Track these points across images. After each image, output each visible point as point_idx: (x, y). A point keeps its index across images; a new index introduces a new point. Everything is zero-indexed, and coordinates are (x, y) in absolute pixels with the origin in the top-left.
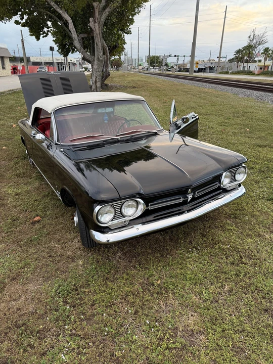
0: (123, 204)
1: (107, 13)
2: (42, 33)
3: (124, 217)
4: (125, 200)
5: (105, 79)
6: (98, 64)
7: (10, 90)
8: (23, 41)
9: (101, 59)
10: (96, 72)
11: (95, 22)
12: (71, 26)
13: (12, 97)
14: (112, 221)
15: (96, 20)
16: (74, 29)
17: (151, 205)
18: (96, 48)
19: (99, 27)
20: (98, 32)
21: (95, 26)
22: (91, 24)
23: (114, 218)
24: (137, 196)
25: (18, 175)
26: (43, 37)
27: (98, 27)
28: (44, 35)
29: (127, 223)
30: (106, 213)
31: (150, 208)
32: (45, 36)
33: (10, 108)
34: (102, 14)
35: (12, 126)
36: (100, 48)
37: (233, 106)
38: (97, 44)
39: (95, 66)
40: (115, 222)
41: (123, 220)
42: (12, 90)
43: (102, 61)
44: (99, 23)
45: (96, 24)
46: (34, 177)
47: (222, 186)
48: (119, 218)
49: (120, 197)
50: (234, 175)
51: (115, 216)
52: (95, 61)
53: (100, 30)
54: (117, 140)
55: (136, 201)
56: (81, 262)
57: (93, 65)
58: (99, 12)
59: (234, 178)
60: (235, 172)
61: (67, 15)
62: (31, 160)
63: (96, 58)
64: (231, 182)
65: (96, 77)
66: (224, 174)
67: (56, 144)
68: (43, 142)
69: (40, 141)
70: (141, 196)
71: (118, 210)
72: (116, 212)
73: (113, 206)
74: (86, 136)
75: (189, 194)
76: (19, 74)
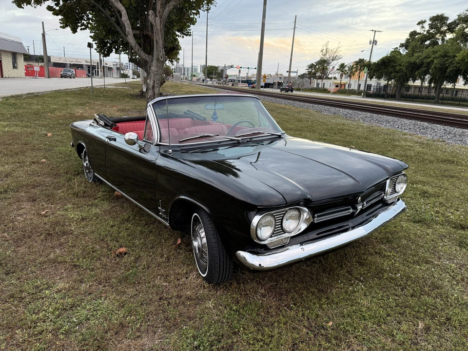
0: (284, 214)
1: (171, 7)
2: (80, 25)
3: (285, 233)
4: (287, 209)
6: (157, 66)
7: (29, 94)
8: (44, 35)
9: (162, 59)
10: (155, 75)
11: (156, 16)
12: (125, 18)
13: (35, 101)
14: (271, 237)
15: (158, 13)
16: (128, 22)
17: (318, 217)
18: (155, 46)
19: (161, 22)
20: (159, 28)
21: (156, 21)
22: (151, 18)
23: (273, 234)
26: (81, 29)
27: (159, 21)
28: (83, 27)
29: (288, 241)
30: (266, 226)
31: (317, 220)
32: (84, 29)
33: (35, 114)
34: (165, 8)
35: (47, 135)
36: (161, 46)
37: (323, 123)
38: (156, 41)
39: (153, 68)
40: (274, 239)
41: (282, 236)
42: (32, 94)
43: (162, 62)
44: (161, 17)
45: (157, 18)
46: (99, 197)
47: (385, 197)
48: (278, 234)
49: (287, 203)
50: (395, 185)
51: (275, 231)
52: (154, 62)
53: (162, 25)
54: (236, 142)
55: (299, 210)
56: (210, 304)
57: (150, 67)
58: (161, 4)
59: (395, 188)
60: (396, 181)
61: (121, 5)
62: (91, 175)
63: (155, 58)
64: (392, 193)
65: (154, 82)
66: (388, 181)
67: (157, 145)
68: (134, 143)
69: (131, 142)
70: (307, 203)
71: (279, 222)
72: (276, 225)
73: (275, 216)
74: (199, 136)
75: (358, 203)
76: (36, 76)
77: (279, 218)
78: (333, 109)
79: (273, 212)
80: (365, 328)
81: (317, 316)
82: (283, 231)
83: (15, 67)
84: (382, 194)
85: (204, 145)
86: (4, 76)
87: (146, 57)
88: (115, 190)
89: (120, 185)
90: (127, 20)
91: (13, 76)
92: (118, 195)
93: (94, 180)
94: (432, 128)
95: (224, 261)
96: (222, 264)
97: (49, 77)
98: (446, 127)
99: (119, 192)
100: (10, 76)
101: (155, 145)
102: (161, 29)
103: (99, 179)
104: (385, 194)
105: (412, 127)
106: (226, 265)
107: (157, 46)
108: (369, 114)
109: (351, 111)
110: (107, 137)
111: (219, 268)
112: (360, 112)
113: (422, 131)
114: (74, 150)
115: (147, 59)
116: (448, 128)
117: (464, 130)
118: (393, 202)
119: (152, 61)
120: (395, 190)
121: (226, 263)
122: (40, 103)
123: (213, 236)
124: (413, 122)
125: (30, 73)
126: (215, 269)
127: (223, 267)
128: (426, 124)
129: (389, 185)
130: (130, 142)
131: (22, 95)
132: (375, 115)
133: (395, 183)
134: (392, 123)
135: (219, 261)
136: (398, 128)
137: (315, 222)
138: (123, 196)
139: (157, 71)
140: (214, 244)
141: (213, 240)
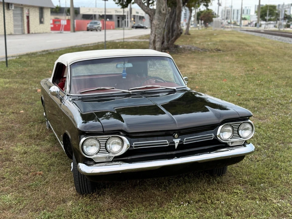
0: (107, 140)
3: (109, 153)
4: (110, 136)
5: (176, 39)
6: (159, 19)
9: (164, 12)
10: (156, 28)
13: (44, 59)
14: (97, 154)
17: (135, 144)
23: (98, 152)
24: (121, 133)
25: (31, 137)
29: (111, 159)
30: (92, 146)
33: (38, 72)
35: (36, 91)
39: (155, 22)
41: (107, 155)
42: (47, 51)
43: (165, 14)
47: (219, 139)
48: (103, 153)
49: (103, 131)
50: (238, 130)
51: (100, 150)
54: (128, 94)
55: (121, 138)
56: (70, 203)
60: (238, 127)
64: (233, 138)
65: (155, 36)
70: (124, 133)
71: (103, 145)
72: (101, 147)
73: (98, 140)
74: (96, 89)
75: (176, 139)
76: (62, 30)
77: (103, 142)
79: (96, 137)
82: (107, 151)
83: (41, 22)
84: (212, 135)
85: (102, 96)
86: (31, 32)
91: (39, 31)
97: (74, 31)
100: (36, 32)
101: (67, 96)
104: (216, 135)
119: (154, 14)
120: (239, 135)
122: (49, 61)
125: (56, 27)
130: (54, 93)
131: (37, 53)
137: (133, 148)
139: (159, 25)
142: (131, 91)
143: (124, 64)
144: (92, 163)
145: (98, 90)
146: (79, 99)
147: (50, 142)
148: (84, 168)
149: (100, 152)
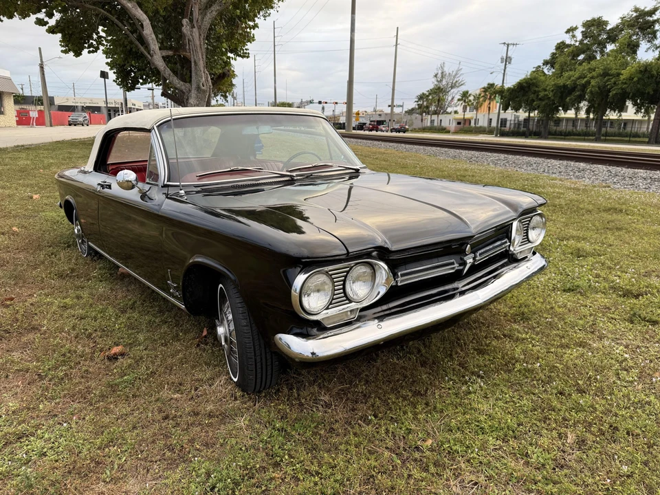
0: (348, 272)
1: (214, 13)
2: (86, 45)
3: (351, 302)
4: (352, 263)
6: (197, 97)
7: (18, 146)
8: (42, 67)
9: (203, 88)
11: (193, 27)
12: (148, 31)
13: (24, 155)
14: (327, 308)
15: (195, 23)
16: (154, 36)
17: (402, 275)
18: (193, 69)
19: (200, 35)
20: (198, 43)
21: (194, 34)
22: (186, 29)
23: (331, 304)
24: (375, 254)
26: (89, 52)
27: (197, 34)
28: (91, 49)
29: (356, 315)
30: (318, 291)
31: (400, 282)
32: (93, 52)
34: (205, 14)
35: (32, 198)
36: (202, 69)
38: (195, 62)
39: (192, 100)
40: (333, 311)
41: (347, 308)
42: (23, 146)
43: (204, 91)
44: (199, 28)
45: (194, 30)
46: (95, 277)
47: (511, 248)
48: (340, 303)
49: (348, 252)
50: (527, 230)
51: (333, 299)
52: (193, 91)
53: (202, 39)
54: (289, 178)
55: (372, 266)
56: (242, 422)
57: (187, 99)
58: (199, 10)
59: (527, 235)
60: (528, 224)
61: (142, 12)
62: (85, 247)
63: (194, 86)
64: (523, 243)
66: (515, 224)
67: (165, 186)
68: (133, 187)
69: (128, 186)
70: (383, 253)
71: (339, 286)
72: (335, 290)
73: (331, 275)
74: (229, 169)
75: (467, 255)
76: (33, 124)
77: (339, 278)
78: (452, 152)
79: (326, 269)
80: (483, 447)
81: (409, 431)
82: (348, 299)
83: (1, 113)
84: (506, 242)
87: (182, 86)
88: (119, 267)
89: (126, 259)
90: (151, 34)
92: (123, 273)
93: (89, 254)
94: (591, 170)
95: (261, 354)
96: (258, 360)
97: (51, 126)
98: (610, 168)
99: (124, 269)
101: (162, 187)
102: (200, 44)
103: (97, 253)
104: (510, 242)
105: (563, 169)
106: (266, 360)
107: (196, 69)
108: (502, 156)
109: (477, 153)
110: (99, 184)
111: (254, 366)
112: (490, 154)
113: (577, 174)
114: (62, 212)
115: (183, 88)
116: (614, 169)
117: (636, 170)
118: (526, 257)
119: (190, 91)
120: (528, 238)
121: (266, 357)
123: (243, 316)
124: (565, 162)
125: (23, 120)
126: (248, 367)
127: (262, 364)
128: (582, 165)
129: (517, 230)
130: (125, 185)
131: (7, 148)
132: (510, 156)
133: (528, 227)
134: (535, 165)
135: (253, 354)
136: (544, 171)
137: (399, 284)
138: (130, 275)
140: (245, 328)
141: (243, 321)
142: (294, 174)
143: (257, 128)
144: (315, 331)
145: (232, 172)
146: (198, 192)
147: (101, 281)
148: (296, 345)
149: (334, 301)
